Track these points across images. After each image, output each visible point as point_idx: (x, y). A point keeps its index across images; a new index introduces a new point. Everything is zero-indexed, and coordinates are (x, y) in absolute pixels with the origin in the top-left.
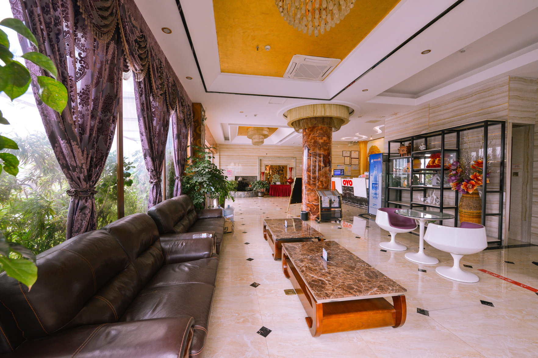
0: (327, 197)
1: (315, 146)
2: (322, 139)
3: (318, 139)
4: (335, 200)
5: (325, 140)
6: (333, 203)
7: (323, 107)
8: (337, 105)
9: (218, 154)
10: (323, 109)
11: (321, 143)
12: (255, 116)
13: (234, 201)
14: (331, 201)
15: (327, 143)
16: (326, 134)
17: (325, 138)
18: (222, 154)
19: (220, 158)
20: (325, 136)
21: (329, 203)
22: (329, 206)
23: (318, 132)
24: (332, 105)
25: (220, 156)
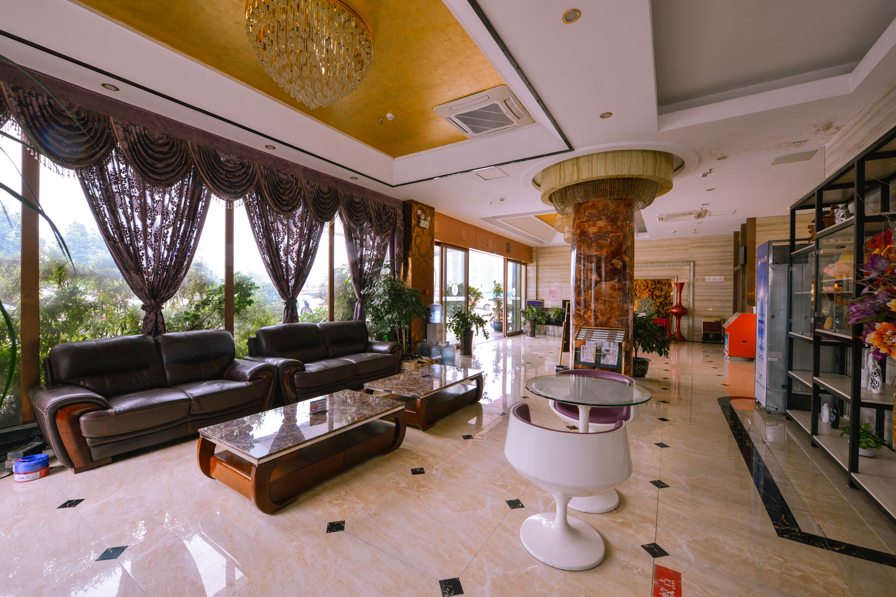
0: (592, 343)
1: (581, 241)
2: (594, 225)
3: (586, 226)
4: (608, 351)
5: (600, 228)
6: (605, 355)
7: (575, 164)
8: (606, 153)
9: (535, 263)
10: (575, 168)
11: (593, 234)
12: (502, 200)
13: (487, 339)
14: (598, 350)
15: (606, 232)
16: (604, 214)
17: (601, 223)
18: (540, 263)
19: (537, 270)
20: (601, 219)
21: (594, 356)
22: (593, 361)
23: (586, 214)
24: (595, 157)
25: (537, 266)
